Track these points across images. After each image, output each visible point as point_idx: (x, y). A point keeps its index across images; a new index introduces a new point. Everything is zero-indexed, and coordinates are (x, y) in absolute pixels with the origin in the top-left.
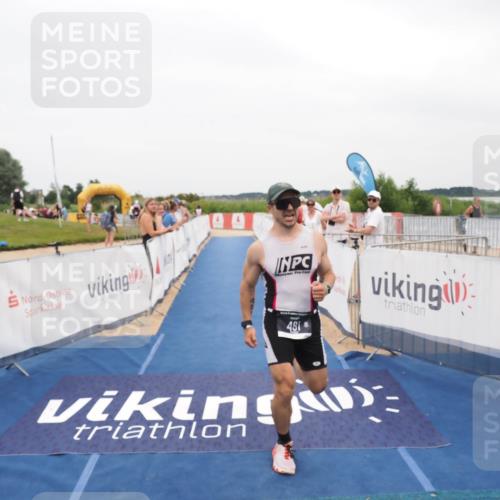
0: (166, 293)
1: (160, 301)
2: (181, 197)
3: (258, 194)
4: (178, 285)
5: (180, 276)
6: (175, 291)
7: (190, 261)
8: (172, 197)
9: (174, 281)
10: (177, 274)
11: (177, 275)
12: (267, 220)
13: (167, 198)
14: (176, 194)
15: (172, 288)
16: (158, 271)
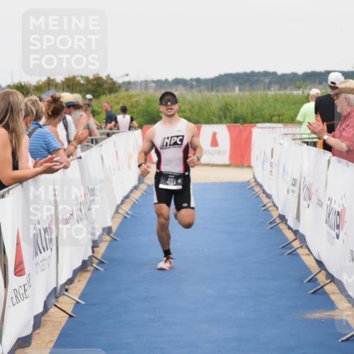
0: (38, 322)
1: (24, 342)
2: (71, 85)
3: (266, 74)
4: (67, 303)
5: (70, 281)
6: (58, 319)
7: (95, 245)
8: (50, 83)
9: (55, 294)
10: (65, 275)
11: (63, 280)
12: (287, 142)
13: (39, 89)
14: (59, 79)
15: (53, 310)
16: (19, 271)
